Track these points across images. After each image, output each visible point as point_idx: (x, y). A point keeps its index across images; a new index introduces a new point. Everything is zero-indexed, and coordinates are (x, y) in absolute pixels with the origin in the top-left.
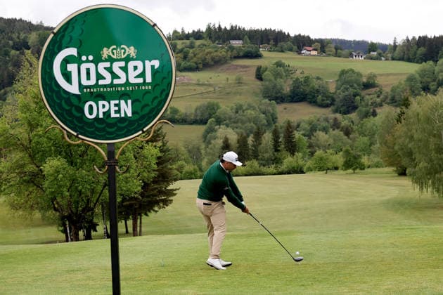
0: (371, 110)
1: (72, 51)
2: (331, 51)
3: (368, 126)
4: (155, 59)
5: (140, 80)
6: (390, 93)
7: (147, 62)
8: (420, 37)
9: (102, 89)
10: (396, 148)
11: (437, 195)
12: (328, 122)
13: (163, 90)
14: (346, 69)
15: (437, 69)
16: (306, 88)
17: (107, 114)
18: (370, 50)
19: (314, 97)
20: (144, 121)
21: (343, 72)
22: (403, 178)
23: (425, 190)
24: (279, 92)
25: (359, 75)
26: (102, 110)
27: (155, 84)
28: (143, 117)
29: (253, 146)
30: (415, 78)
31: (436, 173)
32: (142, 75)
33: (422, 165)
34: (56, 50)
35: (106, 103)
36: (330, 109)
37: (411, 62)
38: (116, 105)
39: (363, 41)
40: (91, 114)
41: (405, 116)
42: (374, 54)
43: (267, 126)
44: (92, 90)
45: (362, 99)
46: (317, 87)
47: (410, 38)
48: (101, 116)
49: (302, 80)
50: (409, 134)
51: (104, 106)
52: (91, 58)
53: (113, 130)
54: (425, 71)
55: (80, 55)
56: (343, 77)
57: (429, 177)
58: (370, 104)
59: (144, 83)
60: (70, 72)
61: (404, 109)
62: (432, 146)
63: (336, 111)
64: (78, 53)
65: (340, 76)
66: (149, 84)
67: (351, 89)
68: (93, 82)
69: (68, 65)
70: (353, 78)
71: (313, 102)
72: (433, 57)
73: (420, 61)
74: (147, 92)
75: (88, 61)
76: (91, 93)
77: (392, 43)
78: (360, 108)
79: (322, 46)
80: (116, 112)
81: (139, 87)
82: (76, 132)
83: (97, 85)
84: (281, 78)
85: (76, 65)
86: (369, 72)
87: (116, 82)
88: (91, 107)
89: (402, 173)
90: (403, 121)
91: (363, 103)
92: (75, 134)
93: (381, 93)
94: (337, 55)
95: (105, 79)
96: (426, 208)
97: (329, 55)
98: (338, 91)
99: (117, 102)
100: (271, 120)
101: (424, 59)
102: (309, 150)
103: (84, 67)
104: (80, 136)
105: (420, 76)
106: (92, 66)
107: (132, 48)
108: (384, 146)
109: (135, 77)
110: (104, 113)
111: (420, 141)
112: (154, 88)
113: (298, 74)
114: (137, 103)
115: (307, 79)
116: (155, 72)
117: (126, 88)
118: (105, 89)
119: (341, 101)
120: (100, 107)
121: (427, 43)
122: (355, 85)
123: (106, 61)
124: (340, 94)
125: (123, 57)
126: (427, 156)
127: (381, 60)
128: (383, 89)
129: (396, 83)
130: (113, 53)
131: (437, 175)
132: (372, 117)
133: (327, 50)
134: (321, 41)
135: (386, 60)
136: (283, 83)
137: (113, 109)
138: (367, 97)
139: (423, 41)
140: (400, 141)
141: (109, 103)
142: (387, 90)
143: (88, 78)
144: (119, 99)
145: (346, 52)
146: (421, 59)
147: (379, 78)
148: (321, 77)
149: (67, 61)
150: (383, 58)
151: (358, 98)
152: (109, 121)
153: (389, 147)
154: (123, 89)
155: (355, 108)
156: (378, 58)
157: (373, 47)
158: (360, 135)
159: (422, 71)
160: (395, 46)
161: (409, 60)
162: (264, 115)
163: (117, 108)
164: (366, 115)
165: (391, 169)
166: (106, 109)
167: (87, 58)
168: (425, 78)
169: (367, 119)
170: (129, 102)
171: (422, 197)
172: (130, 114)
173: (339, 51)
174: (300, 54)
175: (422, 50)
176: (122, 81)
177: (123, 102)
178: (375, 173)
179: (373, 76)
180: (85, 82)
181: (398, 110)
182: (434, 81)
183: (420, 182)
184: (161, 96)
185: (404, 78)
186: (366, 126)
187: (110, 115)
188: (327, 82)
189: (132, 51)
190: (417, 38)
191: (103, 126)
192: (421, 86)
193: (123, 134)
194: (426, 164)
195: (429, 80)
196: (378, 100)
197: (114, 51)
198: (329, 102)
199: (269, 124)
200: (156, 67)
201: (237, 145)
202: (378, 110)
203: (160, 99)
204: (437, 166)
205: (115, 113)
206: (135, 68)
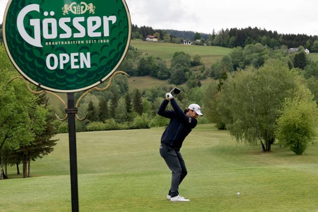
0: (197, 82)
1: (35, 7)
2: (167, 39)
3: (196, 94)
4: (113, 15)
5: (99, 34)
6: (210, 70)
7: (105, 18)
8: (231, 29)
9: (62, 43)
10: (217, 109)
11: (249, 144)
12: (166, 90)
13: (120, 44)
14: (178, 52)
15: (244, 52)
16: (149, 66)
17: (67, 65)
18: (196, 38)
19: (155, 72)
20: (103, 71)
21: (176, 54)
22: (223, 131)
23: (240, 140)
24: (130, 68)
25: (188, 56)
26: (62, 62)
27: (112, 38)
28: (100, 69)
29: (111, 108)
30: (228, 59)
31: (248, 127)
32: (101, 29)
33: (238, 121)
34: (19, 6)
35: (66, 55)
36: (167, 81)
37: (226, 47)
38: (76, 57)
39: (190, 31)
40: (52, 65)
41: (223, 86)
42: (199, 41)
43: (120, 93)
44: (53, 43)
45: (190, 74)
46: (157, 65)
47: (225, 30)
48: (62, 67)
49: (147, 59)
50: (227, 99)
51: (64, 58)
52: (52, 13)
53: (74, 80)
54: (236, 54)
55: (42, 10)
56: (176, 57)
57: (243, 130)
58: (196, 77)
59: (102, 37)
60: (33, 26)
61: (223, 81)
62: (245, 108)
63: (171, 83)
64: (40, 9)
65: (174, 57)
66: (106, 38)
67: (182, 66)
68: (54, 35)
69: (31, 20)
70: (184, 58)
71: (155, 76)
72: (241, 44)
73: (232, 46)
74: (105, 45)
75: (49, 16)
76: (53, 46)
77: (212, 34)
78: (189, 80)
79: (161, 35)
80: (76, 63)
81: (97, 40)
82: (38, 82)
83: (58, 39)
84: (131, 58)
85: (39, 20)
86: (195, 54)
87: (76, 35)
88: (52, 59)
89: (222, 128)
90: (222, 90)
91: (191, 77)
92: (37, 84)
93: (204, 69)
94: (172, 41)
95: (66, 33)
96: (242, 153)
97: (166, 41)
98: (173, 68)
99: (77, 54)
100: (124, 88)
101: (235, 45)
102: (152, 111)
103: (46, 22)
104: (42, 86)
105: (232, 57)
106: (53, 21)
107: (91, 4)
108: (207, 107)
109: (94, 32)
110: (65, 65)
111: (236, 104)
112: (111, 42)
113: (143, 56)
114: (96, 56)
115: (150, 59)
116: (112, 27)
117: (85, 42)
118: (66, 43)
119: (175, 75)
120: (61, 59)
121: (237, 34)
122: (185, 64)
123: (66, 16)
124: (174, 70)
125: (83, 12)
126: (241, 115)
127: (203, 45)
128: (206, 66)
129: (215, 62)
130: (74, 10)
131: (249, 129)
132: (198, 87)
133: (164, 38)
134: (160, 31)
135: (208, 45)
136: (132, 62)
137: (73, 60)
138: (194, 72)
139: (234, 32)
140: (220, 104)
141: (70, 55)
142: (208, 67)
143: (50, 32)
144: (79, 52)
145: (178, 39)
146: (232, 45)
147: (202, 58)
148: (160, 57)
149: (29, 16)
150: (205, 44)
151: (187, 73)
152: (69, 72)
153: (212, 109)
154: (83, 42)
155: (185, 80)
156: (201, 44)
157: (198, 36)
158: (189, 100)
159: (233, 53)
160: (214, 36)
161: (224, 46)
162: (118, 86)
163: (76, 60)
164: (193, 86)
165: (213, 125)
166: (66, 61)
167: (49, 14)
168: (236, 59)
169: (194, 89)
170: (88, 54)
171: (238, 145)
172: (88, 66)
173: (173, 39)
174: (145, 40)
175: (233, 38)
176: (82, 34)
177: (82, 54)
178: (202, 128)
179: (197, 57)
180: (46, 36)
181: (218, 82)
182: (242, 61)
183: (236, 134)
184: (118, 49)
185: (220, 58)
186: (194, 93)
187: (70, 66)
188: (165, 61)
189: (91, 7)
190: (230, 30)
191: (64, 77)
192: (232, 64)
193: (83, 84)
194: (241, 121)
195: (239, 60)
196: (202, 75)
197: (75, 7)
198: (166, 76)
199: (122, 92)
200: (113, 23)
201: (99, 107)
202: (202, 82)
203: (117, 52)
204: (249, 123)
205: (75, 65)
206: (94, 23)
